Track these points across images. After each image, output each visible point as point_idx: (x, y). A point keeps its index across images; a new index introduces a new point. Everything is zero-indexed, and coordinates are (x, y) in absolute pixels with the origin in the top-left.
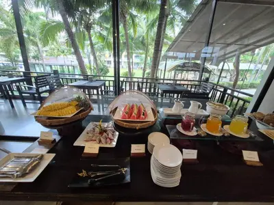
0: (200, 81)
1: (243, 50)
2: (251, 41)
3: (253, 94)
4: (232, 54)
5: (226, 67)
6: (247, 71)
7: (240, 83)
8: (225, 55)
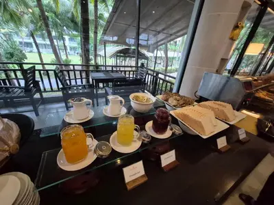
0: (137, 67)
1: (169, 39)
2: (174, 31)
3: (175, 76)
4: (162, 42)
5: (159, 55)
6: (173, 58)
7: (169, 68)
8: (158, 42)
